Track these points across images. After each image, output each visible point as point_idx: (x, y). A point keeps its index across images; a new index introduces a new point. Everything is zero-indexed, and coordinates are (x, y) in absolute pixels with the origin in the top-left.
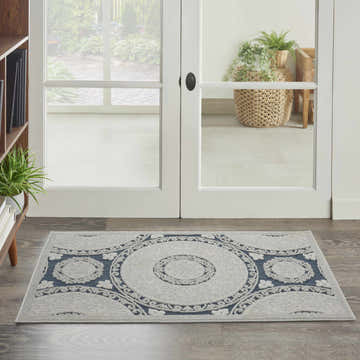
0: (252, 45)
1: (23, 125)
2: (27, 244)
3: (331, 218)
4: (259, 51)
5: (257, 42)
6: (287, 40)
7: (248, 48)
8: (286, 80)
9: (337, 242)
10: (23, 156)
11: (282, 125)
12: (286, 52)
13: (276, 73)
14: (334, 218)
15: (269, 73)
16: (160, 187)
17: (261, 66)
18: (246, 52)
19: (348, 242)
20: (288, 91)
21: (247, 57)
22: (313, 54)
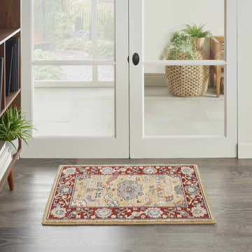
0: (180, 34)
1: (17, 91)
2: (21, 176)
3: (237, 158)
4: (184, 38)
5: (183, 32)
6: (204, 30)
7: (177, 36)
8: (204, 59)
9: (240, 174)
10: (17, 113)
11: (201, 96)
12: (203, 39)
13: (196, 53)
14: (239, 158)
15: (191, 53)
16: (115, 136)
17: (186, 48)
18: (176, 39)
19: (248, 173)
20: (205, 67)
21: (176, 42)
22: (222, 40)
